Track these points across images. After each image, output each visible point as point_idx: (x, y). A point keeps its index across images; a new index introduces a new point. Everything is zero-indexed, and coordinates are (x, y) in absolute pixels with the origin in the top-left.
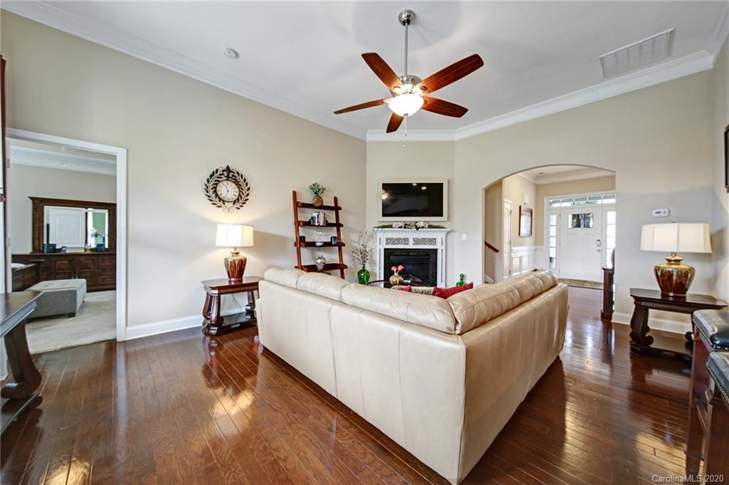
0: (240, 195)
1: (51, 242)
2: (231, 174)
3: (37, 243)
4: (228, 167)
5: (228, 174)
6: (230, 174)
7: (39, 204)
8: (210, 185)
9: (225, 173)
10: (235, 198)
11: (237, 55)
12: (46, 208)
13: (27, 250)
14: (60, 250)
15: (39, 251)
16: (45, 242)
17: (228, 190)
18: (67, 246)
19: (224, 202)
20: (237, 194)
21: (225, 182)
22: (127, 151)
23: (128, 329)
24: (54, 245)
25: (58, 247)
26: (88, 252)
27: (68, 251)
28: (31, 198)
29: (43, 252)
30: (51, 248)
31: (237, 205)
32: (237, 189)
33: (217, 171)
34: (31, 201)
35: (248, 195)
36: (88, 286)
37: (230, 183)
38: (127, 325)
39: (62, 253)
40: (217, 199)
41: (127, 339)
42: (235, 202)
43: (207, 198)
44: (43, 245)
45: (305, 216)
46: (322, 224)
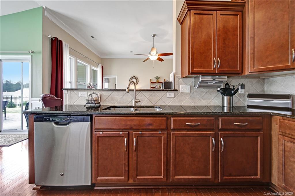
22: (117, 76)
35: (138, 81)
45: (154, 85)
46: (158, 88)
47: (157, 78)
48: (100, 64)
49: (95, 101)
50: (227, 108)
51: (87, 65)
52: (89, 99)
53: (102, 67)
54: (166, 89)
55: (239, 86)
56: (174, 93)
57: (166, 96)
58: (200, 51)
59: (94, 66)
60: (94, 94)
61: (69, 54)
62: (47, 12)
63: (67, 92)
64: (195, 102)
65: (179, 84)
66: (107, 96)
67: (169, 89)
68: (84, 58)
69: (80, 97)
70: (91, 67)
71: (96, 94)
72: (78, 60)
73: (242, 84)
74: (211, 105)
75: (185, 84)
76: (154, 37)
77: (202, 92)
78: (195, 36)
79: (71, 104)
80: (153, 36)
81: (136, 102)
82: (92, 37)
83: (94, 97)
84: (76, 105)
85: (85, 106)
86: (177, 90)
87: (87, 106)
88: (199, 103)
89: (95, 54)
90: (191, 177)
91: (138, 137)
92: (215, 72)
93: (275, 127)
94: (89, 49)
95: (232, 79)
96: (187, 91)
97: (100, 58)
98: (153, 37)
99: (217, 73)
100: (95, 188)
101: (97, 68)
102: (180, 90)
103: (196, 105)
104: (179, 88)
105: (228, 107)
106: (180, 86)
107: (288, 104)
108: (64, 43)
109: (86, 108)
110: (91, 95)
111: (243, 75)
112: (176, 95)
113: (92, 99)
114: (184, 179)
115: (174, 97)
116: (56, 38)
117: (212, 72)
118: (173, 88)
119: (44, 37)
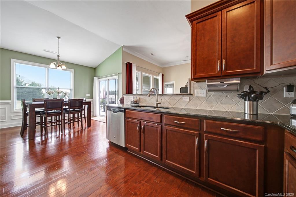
48: (160, 73)
49: (135, 101)
50: (248, 115)
51: (150, 75)
52: (132, 101)
53: (163, 75)
54: (183, 94)
55: (284, 88)
56: (189, 97)
57: (182, 99)
58: (203, 56)
59: (156, 75)
61: (136, 70)
62: (125, 48)
64: (211, 107)
65: (194, 89)
66: (143, 98)
67: (185, 94)
68: (147, 71)
70: (153, 77)
71: (136, 97)
72: (143, 73)
73: (289, 84)
74: (234, 111)
75: (201, 88)
77: (220, 96)
78: (197, 43)
81: (157, 104)
82: (152, 54)
85: (130, 104)
86: (191, 95)
87: (131, 105)
88: (217, 108)
89: (156, 65)
92: (220, 75)
94: (151, 63)
95: (270, 79)
96: (202, 94)
97: (161, 68)
99: (223, 76)
100: (128, 151)
101: (159, 76)
102: (195, 95)
103: (213, 109)
104: (194, 92)
105: (250, 114)
106: (195, 90)
108: (133, 65)
109: (131, 106)
112: (191, 99)
115: (189, 100)
116: (128, 62)
117: (217, 75)
118: (189, 93)
119: (123, 63)
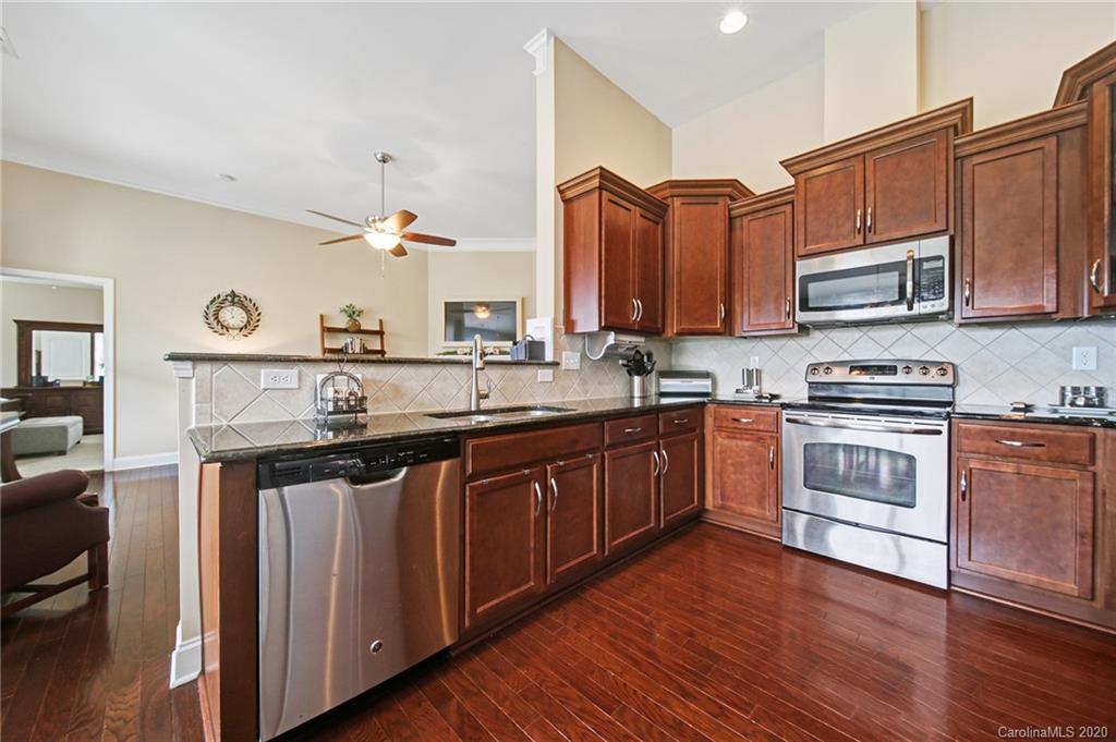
0: (248, 322)
1: (43, 374)
2: (236, 300)
3: (23, 375)
4: (233, 292)
5: (233, 299)
6: (234, 299)
7: (25, 329)
8: (211, 312)
9: (229, 299)
10: (242, 325)
11: (232, 179)
12: (34, 332)
13: (13, 383)
14: (52, 383)
15: (26, 385)
16: (34, 374)
17: (233, 316)
18: (62, 379)
19: (227, 329)
20: (245, 321)
21: (229, 308)
22: (115, 281)
23: (117, 460)
24: (46, 378)
25: (50, 380)
26: (88, 386)
27: (62, 385)
28: (15, 321)
29: (31, 386)
30: (41, 381)
31: (245, 332)
32: (245, 315)
33: (219, 296)
34: (15, 325)
35: (258, 320)
36: (85, 427)
37: (236, 308)
38: (115, 456)
39: (55, 387)
40: (219, 327)
41: (116, 469)
42: (241, 329)
43: (206, 325)
44: (32, 378)
45: (338, 342)
46: (357, 351)
47: (352, 313)
52: (340, 396)
56: (552, 370)
57: (536, 378)
60: (340, 377)
63: (194, 368)
64: (587, 392)
65: (561, 348)
66: (381, 381)
69: (266, 390)
71: (350, 375)
75: (571, 349)
76: (386, 165)
77: (598, 368)
79: (213, 424)
80: (379, 156)
83: (344, 387)
84: (241, 426)
86: (558, 364)
88: (593, 393)
90: (631, 535)
91: (558, 474)
92: (635, 328)
93: (709, 421)
96: (574, 364)
98: (381, 164)
103: (588, 397)
104: (561, 358)
105: (640, 398)
106: (563, 352)
107: (706, 386)
110: (330, 382)
111: (664, 336)
112: (556, 375)
113: (351, 394)
114: (624, 542)
115: (552, 380)
117: (631, 328)
